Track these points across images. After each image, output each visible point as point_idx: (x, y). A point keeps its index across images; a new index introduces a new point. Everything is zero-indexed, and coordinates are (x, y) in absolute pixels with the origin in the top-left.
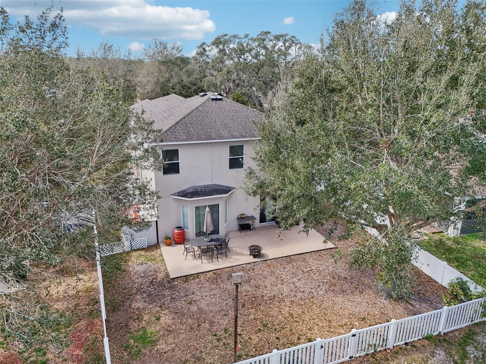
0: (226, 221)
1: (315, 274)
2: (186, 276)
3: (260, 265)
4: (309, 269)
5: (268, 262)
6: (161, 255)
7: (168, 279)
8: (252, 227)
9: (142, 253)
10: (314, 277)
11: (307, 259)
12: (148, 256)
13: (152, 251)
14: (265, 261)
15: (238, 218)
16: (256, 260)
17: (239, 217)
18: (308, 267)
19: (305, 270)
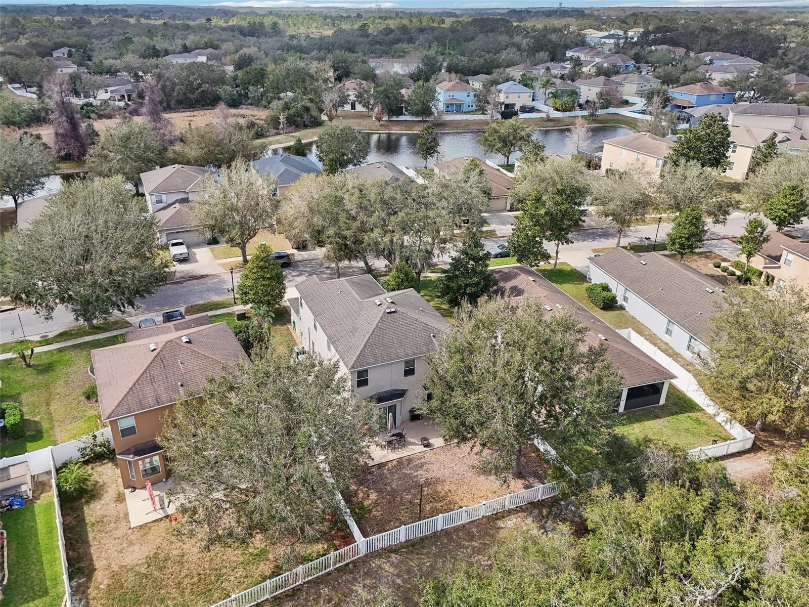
1: (467, 459)
2: (379, 464)
3: (429, 453)
4: (463, 455)
5: (434, 450)
8: (420, 417)
15: (410, 411)
16: (426, 449)
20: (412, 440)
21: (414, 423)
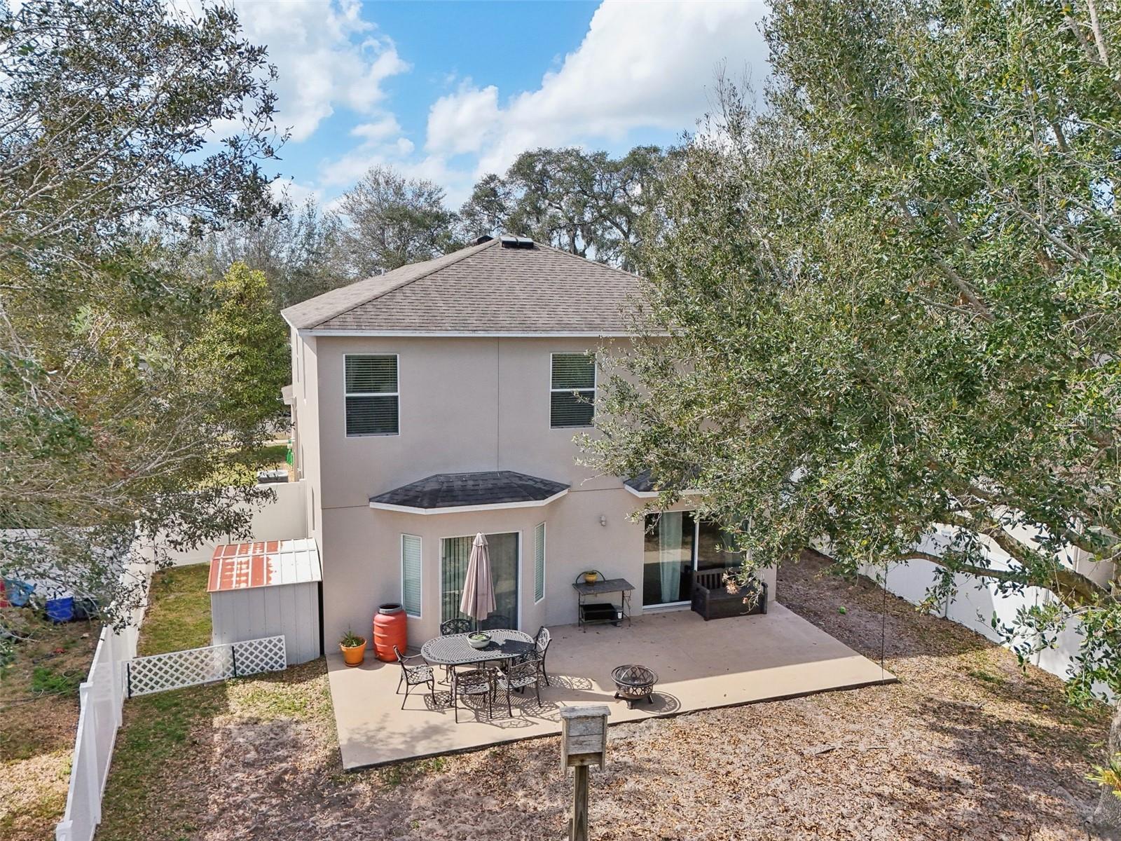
0: (539, 594)
1: (845, 765)
2: (397, 763)
3: (653, 731)
4: (820, 748)
5: (679, 721)
6: (326, 693)
7: (334, 773)
8: (620, 616)
9: (267, 686)
10: (844, 774)
11: (809, 715)
12: (284, 698)
13: (300, 682)
14: (668, 717)
15: (576, 585)
16: (638, 714)
17: (581, 581)
18: (815, 742)
19: (809, 751)
20: (577, 683)
21: (592, 633)
